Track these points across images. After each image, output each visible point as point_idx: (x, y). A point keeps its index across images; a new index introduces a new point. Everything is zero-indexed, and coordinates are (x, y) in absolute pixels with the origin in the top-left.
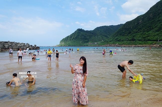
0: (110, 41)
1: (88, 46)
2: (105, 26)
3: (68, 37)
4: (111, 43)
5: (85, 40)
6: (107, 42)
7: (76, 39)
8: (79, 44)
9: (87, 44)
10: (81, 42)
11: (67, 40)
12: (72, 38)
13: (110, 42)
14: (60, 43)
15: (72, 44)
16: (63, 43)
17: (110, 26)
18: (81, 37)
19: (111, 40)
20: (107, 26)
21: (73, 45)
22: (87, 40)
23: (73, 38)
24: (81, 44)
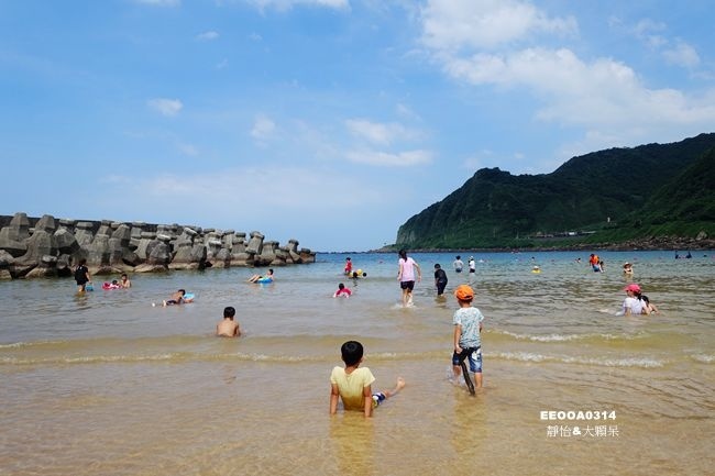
0: (656, 223)
1: (532, 246)
2: (615, 150)
3: (434, 208)
4: (663, 232)
5: (517, 222)
6: (637, 226)
7: (470, 218)
8: (488, 240)
9: (528, 238)
10: (495, 229)
11: (430, 224)
12: (454, 214)
13: (653, 224)
14: (399, 238)
15: (455, 241)
16: (412, 238)
17: (642, 146)
18: (496, 208)
19: (659, 214)
20: (626, 150)
21: (457, 244)
22: (525, 222)
23: (458, 215)
24: (495, 239)
